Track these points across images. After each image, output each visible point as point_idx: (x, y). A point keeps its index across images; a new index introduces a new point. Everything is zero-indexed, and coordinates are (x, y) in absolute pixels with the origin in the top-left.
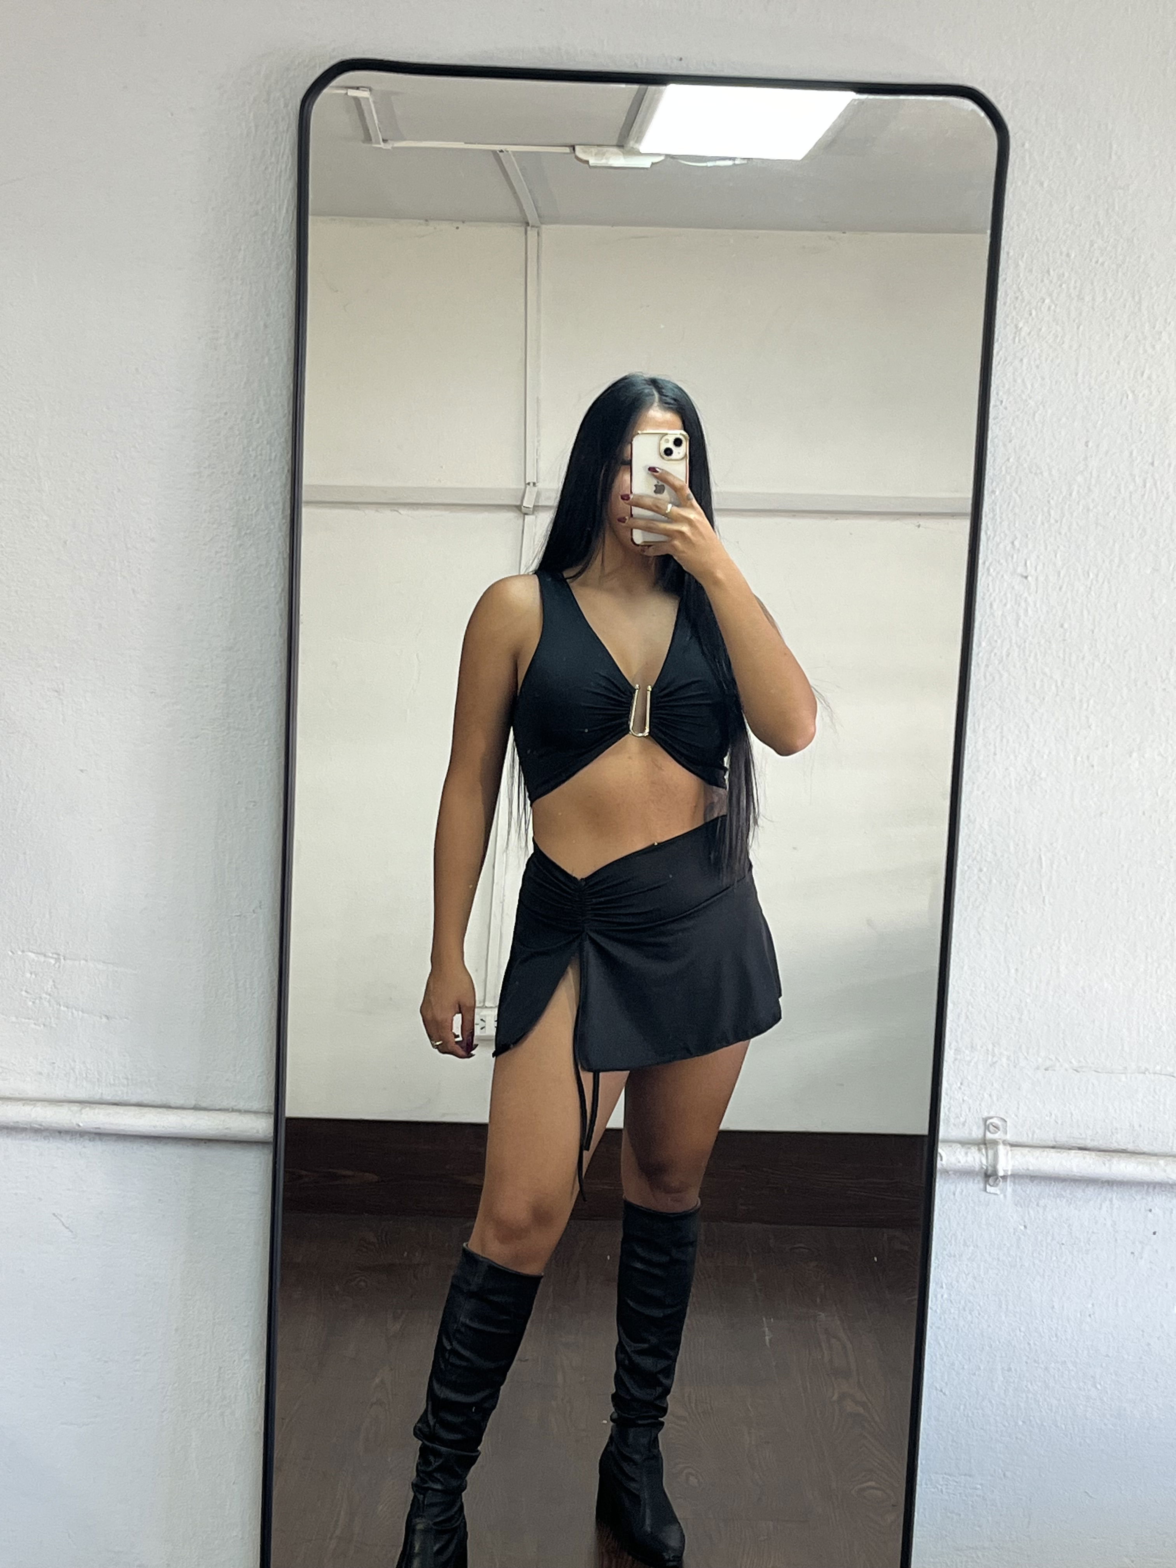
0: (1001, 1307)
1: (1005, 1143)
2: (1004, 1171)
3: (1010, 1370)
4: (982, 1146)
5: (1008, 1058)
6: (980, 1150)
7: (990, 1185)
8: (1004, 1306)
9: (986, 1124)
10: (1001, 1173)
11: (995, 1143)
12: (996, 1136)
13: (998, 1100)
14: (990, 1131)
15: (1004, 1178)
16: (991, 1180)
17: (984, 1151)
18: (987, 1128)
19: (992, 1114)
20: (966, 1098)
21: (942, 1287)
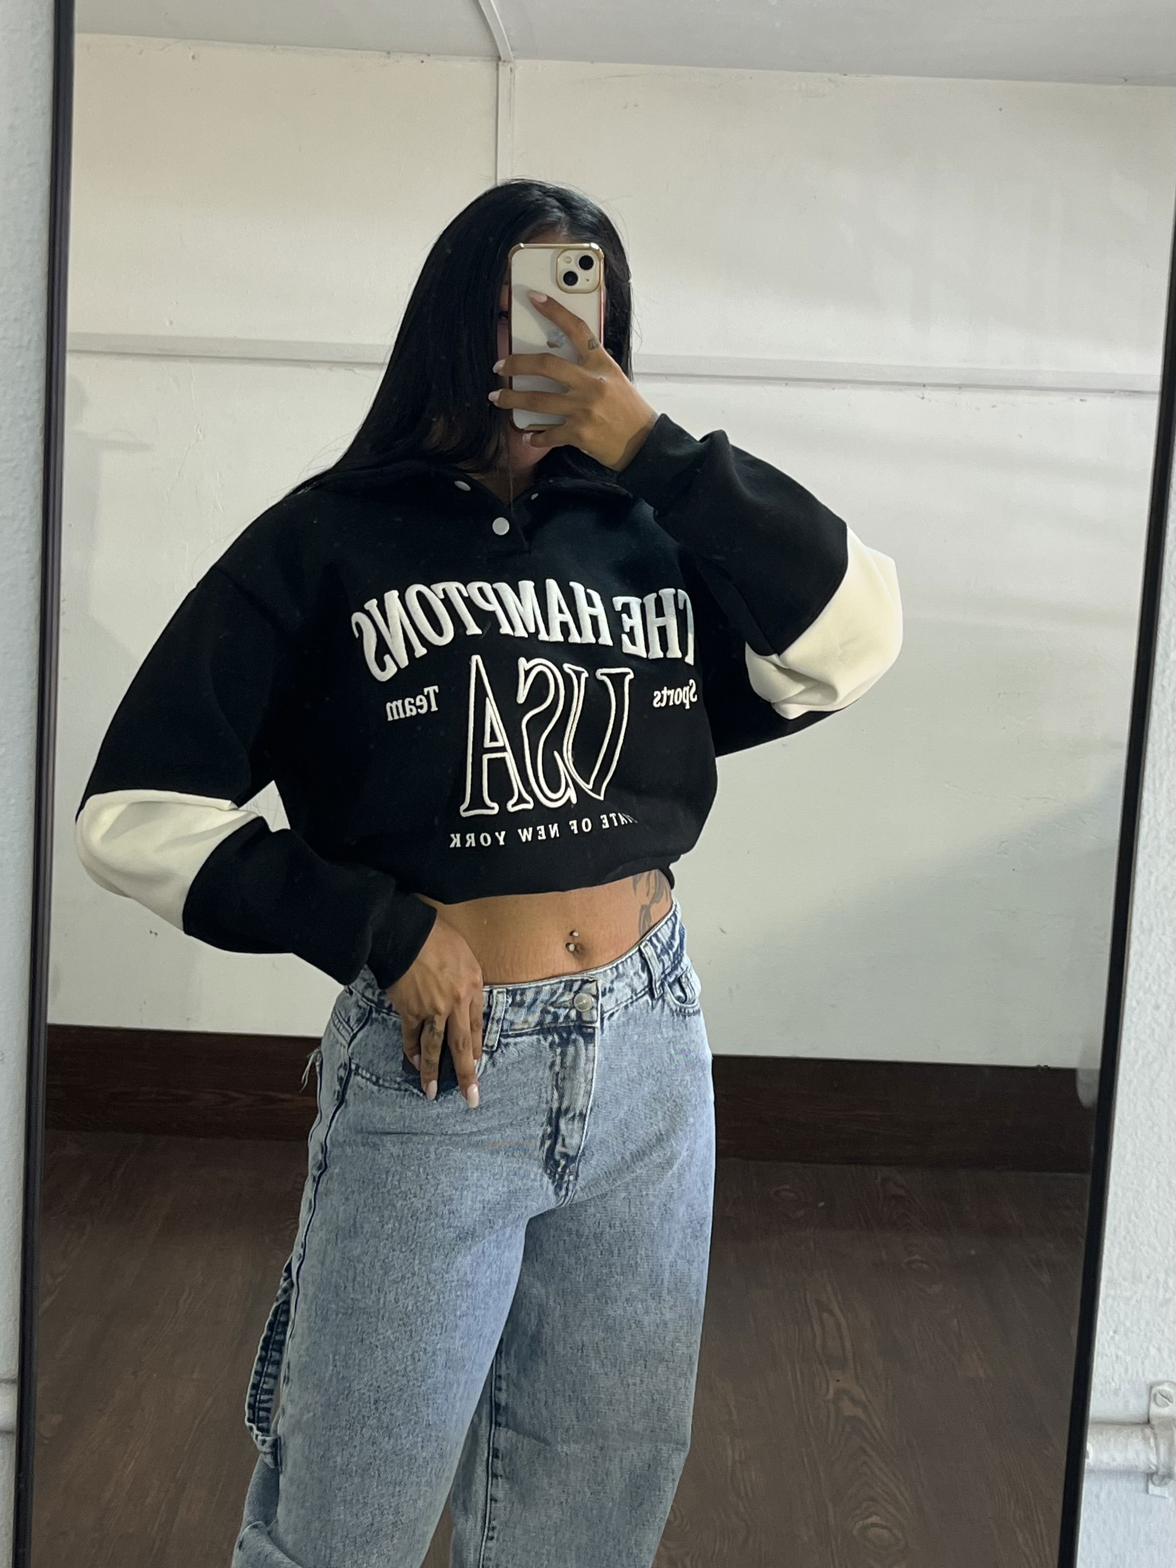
7: (1154, 1484)
9: (1152, 1392)
12: (1166, 1411)
13: (1171, 1357)
14: (1158, 1405)
18: (1152, 1398)
19: (1161, 1377)
20: (1120, 1353)
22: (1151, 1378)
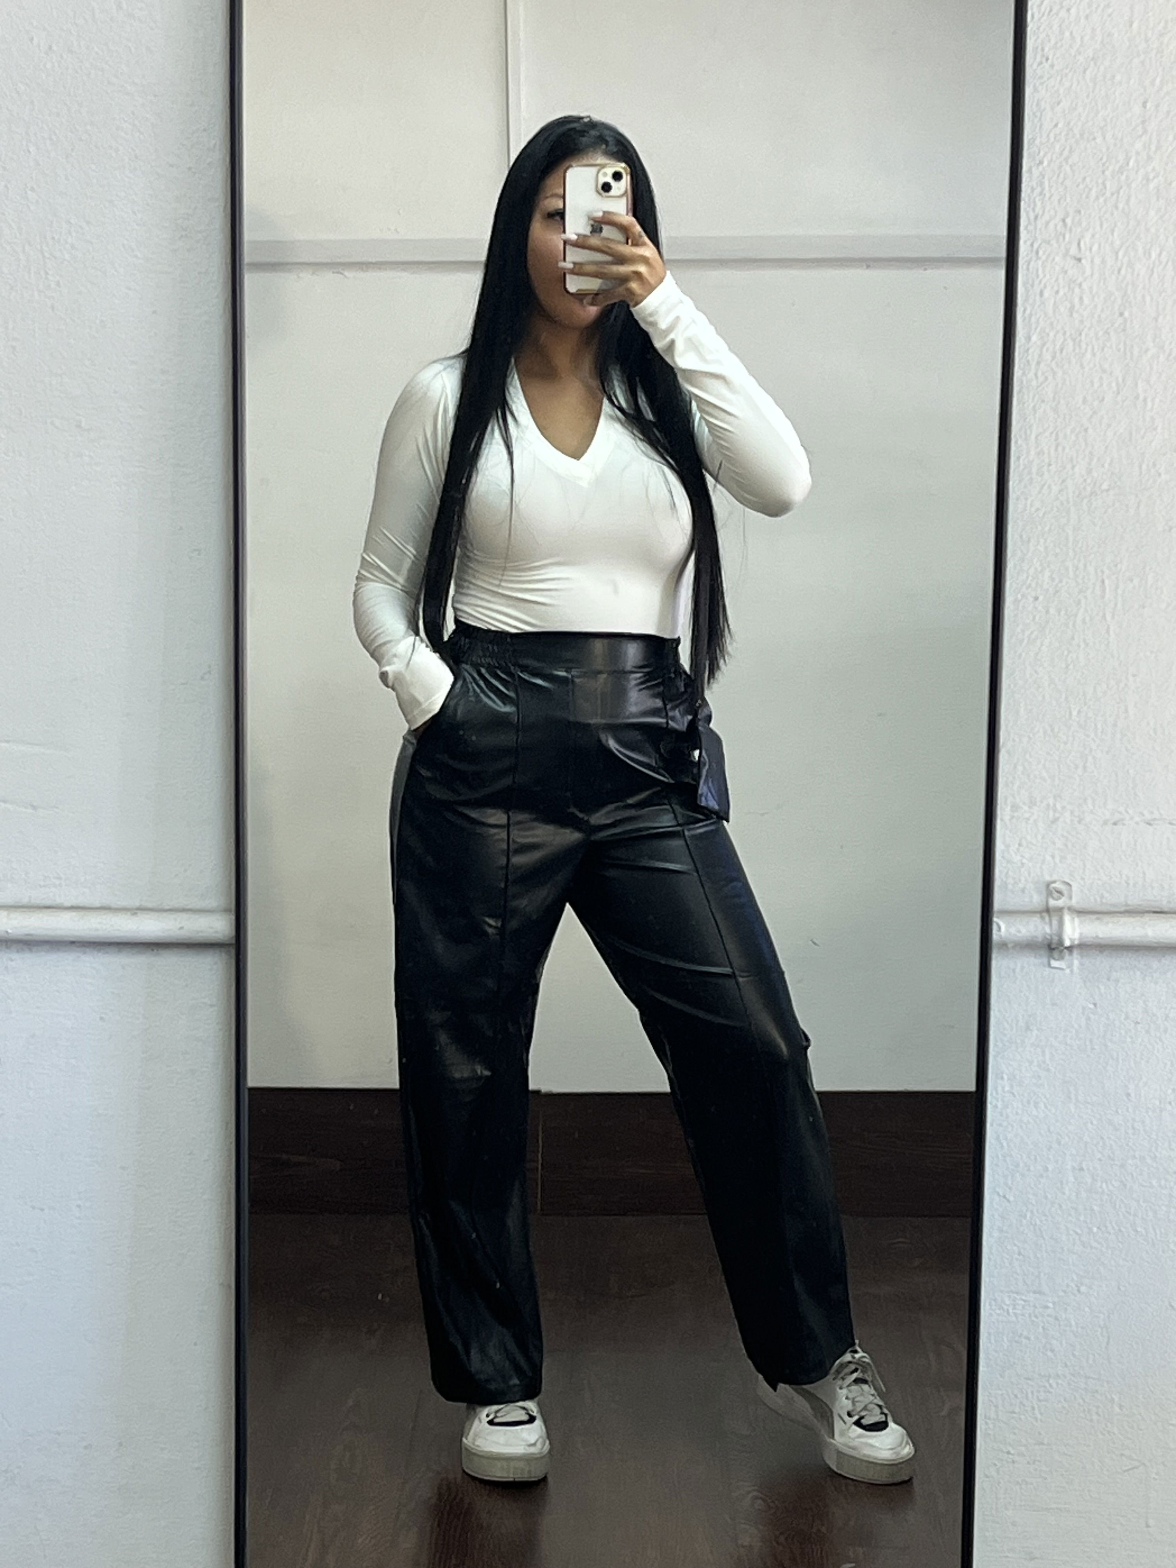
0: (1070, 1098)
1: (1071, 909)
2: (1070, 939)
3: (1081, 1169)
4: (1045, 915)
5: (1072, 812)
6: (1042, 918)
7: (1054, 959)
8: (1073, 1096)
9: (1049, 890)
10: (1067, 943)
11: (1060, 910)
12: (1060, 903)
13: (1060, 862)
14: (1053, 898)
15: (1070, 949)
16: (1056, 954)
17: (1047, 918)
18: (1049, 894)
19: (1055, 877)
20: (1024, 861)
21: (1002, 1078)
22: (1048, 878)
